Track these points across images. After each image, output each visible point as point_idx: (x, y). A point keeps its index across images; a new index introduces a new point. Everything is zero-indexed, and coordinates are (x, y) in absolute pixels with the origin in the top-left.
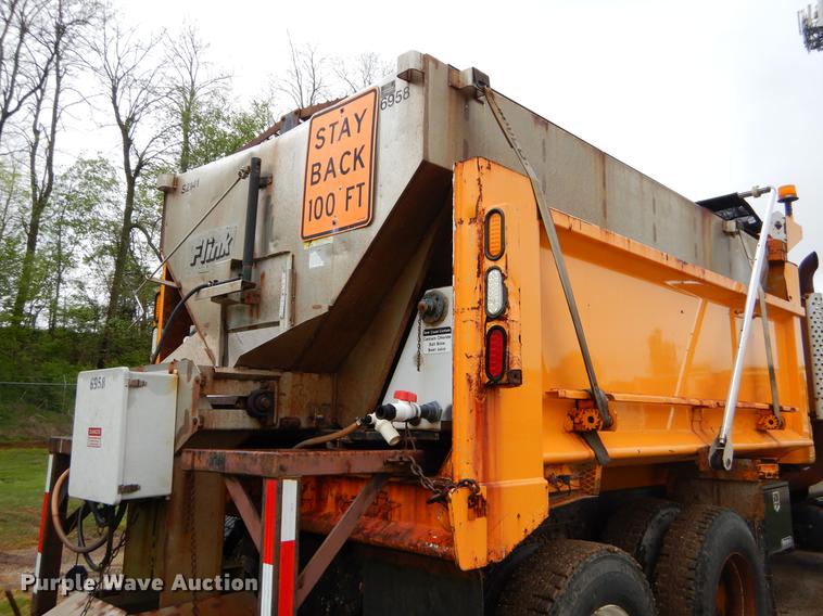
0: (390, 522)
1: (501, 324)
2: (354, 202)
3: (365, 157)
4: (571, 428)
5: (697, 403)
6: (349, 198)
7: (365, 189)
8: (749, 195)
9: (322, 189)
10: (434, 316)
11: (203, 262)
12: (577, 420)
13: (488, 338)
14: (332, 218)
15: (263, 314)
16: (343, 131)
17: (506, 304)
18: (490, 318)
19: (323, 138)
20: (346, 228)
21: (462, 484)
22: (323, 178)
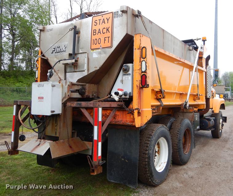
0: (116, 119)
1: (145, 74)
2: (106, 41)
3: (110, 30)
4: (155, 98)
5: (181, 93)
6: (105, 40)
7: (110, 38)
8: (195, 40)
9: (97, 37)
10: (126, 71)
11: (56, 53)
12: (157, 96)
13: (142, 77)
14: (100, 45)
15: (78, 68)
16: (103, 22)
17: (146, 69)
18: (142, 72)
19: (96, 23)
20: (104, 48)
21: (136, 109)
22: (97, 34)
